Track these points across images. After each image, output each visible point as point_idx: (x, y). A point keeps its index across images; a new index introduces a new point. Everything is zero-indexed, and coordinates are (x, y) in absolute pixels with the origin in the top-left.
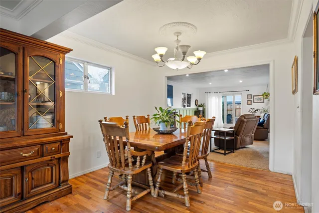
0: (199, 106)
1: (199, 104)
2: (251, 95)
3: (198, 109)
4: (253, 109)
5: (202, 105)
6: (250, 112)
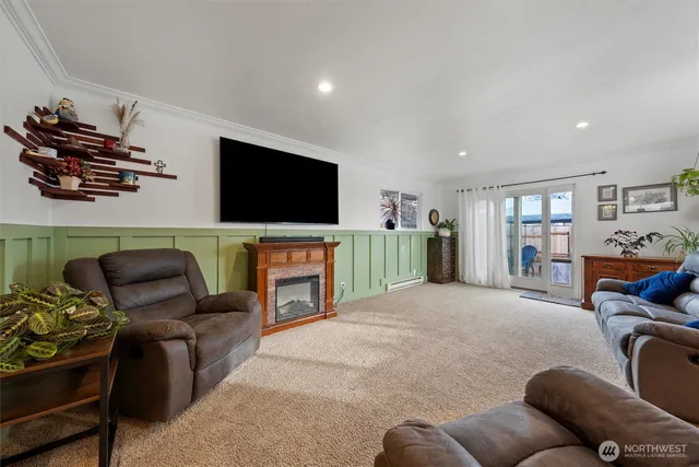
0: (442, 226)
1: (441, 220)
2: (615, 186)
3: (437, 234)
4: (626, 233)
5: (449, 225)
6: (613, 244)
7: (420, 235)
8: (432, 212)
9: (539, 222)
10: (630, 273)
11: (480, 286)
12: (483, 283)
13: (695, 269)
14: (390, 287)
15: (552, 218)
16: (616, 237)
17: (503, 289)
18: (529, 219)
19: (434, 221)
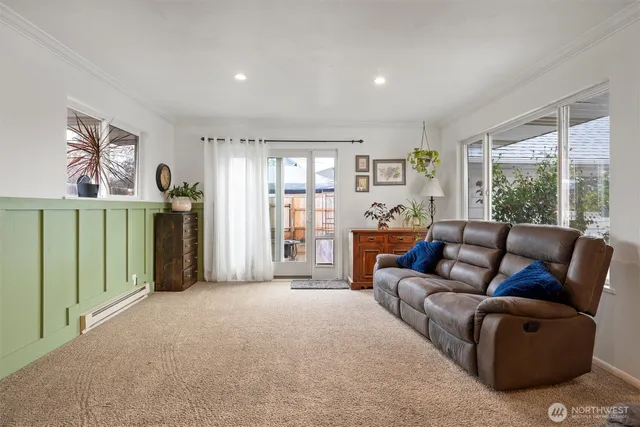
0: (177, 193)
1: (176, 183)
2: (367, 157)
4: (379, 205)
5: (190, 191)
6: (370, 217)
7: (142, 207)
8: (160, 169)
9: (303, 192)
10: (386, 245)
11: (236, 283)
12: (239, 279)
13: (443, 238)
14: (90, 321)
15: (318, 187)
16: (372, 209)
17: (265, 281)
18: (294, 188)
19: (164, 183)
